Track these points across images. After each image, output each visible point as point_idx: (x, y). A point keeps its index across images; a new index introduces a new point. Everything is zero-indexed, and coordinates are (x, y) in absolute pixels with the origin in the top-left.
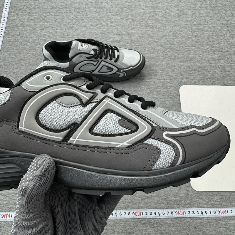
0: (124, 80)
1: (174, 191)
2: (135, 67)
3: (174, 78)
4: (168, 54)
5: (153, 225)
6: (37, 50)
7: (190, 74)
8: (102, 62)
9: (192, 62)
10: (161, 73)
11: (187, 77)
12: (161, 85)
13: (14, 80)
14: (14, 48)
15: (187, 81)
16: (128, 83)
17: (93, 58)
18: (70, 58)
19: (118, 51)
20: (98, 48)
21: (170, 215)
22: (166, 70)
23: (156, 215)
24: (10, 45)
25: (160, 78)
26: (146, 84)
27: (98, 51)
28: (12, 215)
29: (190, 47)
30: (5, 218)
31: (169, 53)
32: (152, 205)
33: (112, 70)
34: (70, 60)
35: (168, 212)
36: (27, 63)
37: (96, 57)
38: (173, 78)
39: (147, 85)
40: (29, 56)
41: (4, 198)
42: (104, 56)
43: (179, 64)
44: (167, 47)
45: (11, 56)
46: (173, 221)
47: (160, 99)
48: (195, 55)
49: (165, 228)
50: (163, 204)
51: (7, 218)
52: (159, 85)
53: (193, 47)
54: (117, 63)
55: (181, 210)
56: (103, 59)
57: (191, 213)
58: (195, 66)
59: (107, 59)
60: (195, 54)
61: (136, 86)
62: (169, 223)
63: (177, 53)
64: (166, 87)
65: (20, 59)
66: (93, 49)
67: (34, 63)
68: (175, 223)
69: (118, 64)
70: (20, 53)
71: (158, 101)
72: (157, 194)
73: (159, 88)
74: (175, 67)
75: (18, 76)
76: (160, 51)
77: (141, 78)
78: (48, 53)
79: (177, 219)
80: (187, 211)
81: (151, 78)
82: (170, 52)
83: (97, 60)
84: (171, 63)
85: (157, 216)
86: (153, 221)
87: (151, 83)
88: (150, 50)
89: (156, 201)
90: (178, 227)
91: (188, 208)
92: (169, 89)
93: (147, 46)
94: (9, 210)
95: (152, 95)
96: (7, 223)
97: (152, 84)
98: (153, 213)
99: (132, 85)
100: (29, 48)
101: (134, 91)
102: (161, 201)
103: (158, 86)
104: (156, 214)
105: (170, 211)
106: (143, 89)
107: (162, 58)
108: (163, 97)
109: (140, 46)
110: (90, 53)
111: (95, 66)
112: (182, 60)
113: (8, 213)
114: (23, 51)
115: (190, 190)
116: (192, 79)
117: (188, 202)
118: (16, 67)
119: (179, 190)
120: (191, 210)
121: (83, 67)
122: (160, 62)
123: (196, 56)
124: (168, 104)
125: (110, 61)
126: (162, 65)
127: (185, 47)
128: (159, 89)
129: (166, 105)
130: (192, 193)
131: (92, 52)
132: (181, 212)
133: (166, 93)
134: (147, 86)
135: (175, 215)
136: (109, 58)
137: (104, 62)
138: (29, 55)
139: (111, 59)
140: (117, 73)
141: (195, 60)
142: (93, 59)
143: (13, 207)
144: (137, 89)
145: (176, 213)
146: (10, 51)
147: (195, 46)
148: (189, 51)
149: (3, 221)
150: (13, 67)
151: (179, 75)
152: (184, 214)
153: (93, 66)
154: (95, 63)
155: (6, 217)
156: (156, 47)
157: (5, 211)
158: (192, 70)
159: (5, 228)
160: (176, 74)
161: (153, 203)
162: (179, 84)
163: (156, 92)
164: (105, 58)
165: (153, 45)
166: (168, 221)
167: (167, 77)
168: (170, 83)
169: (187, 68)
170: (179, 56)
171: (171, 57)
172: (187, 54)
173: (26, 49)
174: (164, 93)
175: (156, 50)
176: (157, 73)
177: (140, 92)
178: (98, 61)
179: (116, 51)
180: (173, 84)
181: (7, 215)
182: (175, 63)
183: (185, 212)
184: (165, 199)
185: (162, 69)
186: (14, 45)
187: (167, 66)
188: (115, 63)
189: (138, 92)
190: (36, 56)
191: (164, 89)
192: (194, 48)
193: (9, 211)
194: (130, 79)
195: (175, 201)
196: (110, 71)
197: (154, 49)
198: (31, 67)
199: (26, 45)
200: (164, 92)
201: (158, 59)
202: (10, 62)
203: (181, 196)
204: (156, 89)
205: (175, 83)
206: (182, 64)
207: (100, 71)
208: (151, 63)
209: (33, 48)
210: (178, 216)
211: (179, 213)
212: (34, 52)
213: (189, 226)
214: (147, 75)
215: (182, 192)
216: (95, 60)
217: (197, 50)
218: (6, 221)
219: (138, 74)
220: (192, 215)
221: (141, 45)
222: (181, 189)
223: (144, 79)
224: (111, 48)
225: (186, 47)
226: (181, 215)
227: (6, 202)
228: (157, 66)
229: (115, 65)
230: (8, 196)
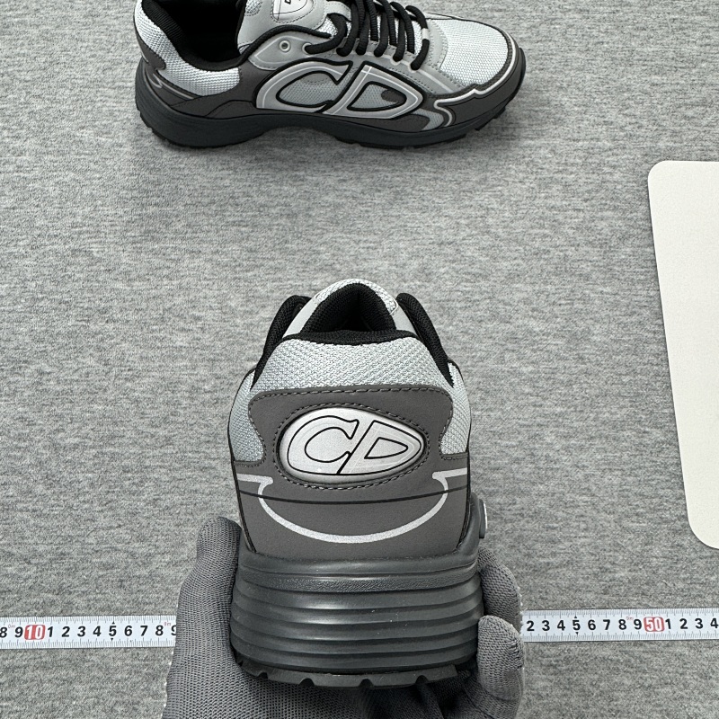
0: (440, 142)
1: (630, 548)
2: (488, 90)
3: (626, 136)
4: (603, 43)
5: (555, 667)
6: (114, 26)
7: (685, 117)
8: (366, 66)
9: (694, 71)
10: (580, 117)
11: (674, 132)
12: (578, 161)
13: (33, 140)
14: (27, 18)
15: (678, 145)
16: (455, 151)
17: (331, 52)
18: (241, 50)
19: (424, 25)
20: (350, 13)
21: (614, 633)
22: (597, 104)
23: (565, 632)
24: (11, 10)
25: (576, 135)
26: (524, 157)
27: (349, 25)
28: (51, 629)
29: (688, 15)
30: (26, 637)
31: (606, 39)
32: (550, 597)
33: (401, 98)
34: (241, 59)
35: (608, 621)
36: (78, 76)
37: (341, 46)
38: (622, 134)
39: (527, 159)
40: (83, 49)
41: (20, 570)
42: (373, 45)
43: (644, 79)
44: (598, 16)
45: (18, 50)
46: (626, 653)
47: (575, 214)
48: (706, 45)
49: (596, 677)
50: (590, 591)
51: (33, 638)
52: (572, 160)
53: (697, 14)
54: (420, 70)
55: (654, 616)
56: (369, 54)
57: (691, 624)
58: (704, 88)
59: (384, 56)
60: (707, 41)
61: (484, 164)
62: (611, 660)
63: (638, 37)
64: (597, 169)
65: (51, 62)
66: (330, 16)
67: (102, 76)
68: (633, 660)
69: (426, 75)
70: (48, 38)
71: (569, 221)
72: (567, 559)
73: (572, 173)
74: (628, 90)
75: (46, 124)
76: (574, 32)
77: (504, 133)
78: (158, 29)
79: (641, 645)
80: (675, 616)
81: (540, 135)
82: (612, 34)
83: (345, 59)
84: (616, 77)
85: (569, 633)
86: (553, 651)
87: (542, 151)
88: (534, 27)
89: (564, 584)
90: (645, 672)
91: (677, 607)
92: (608, 177)
93: (523, 10)
94: (42, 611)
95: (546, 198)
96: (38, 656)
97: (546, 158)
98: (554, 622)
99: (470, 160)
100: (83, 20)
101: (479, 183)
102: (581, 582)
103: (566, 164)
104: (563, 628)
105: (615, 616)
106: (510, 176)
107: (583, 56)
108: (585, 204)
109: (501, 10)
110: (321, 30)
111: (337, 83)
112: (657, 65)
113: (39, 622)
114: (58, 31)
115: (685, 543)
116: (694, 139)
117: (680, 585)
118: (38, 92)
119: (646, 545)
120: (691, 615)
121: (291, 86)
122: (572, 73)
123: (708, 47)
124: (606, 231)
125: (394, 66)
126: (580, 86)
127: (668, 17)
128: (573, 176)
129: (598, 237)
130: (693, 555)
131: (329, 28)
132: (653, 621)
133: (597, 191)
134: (527, 164)
135: (631, 633)
136: (392, 50)
137: (371, 67)
138: (85, 45)
139: (398, 58)
140: (421, 112)
141: (704, 65)
142: (332, 55)
143: (53, 603)
144: (488, 174)
145: (638, 624)
146: (12, 29)
147: (705, 13)
148: (681, 29)
149: (20, 651)
150: (28, 93)
151: (644, 122)
152: (663, 629)
153: (331, 83)
154: (337, 71)
155: (30, 636)
156: (559, 15)
157: (28, 616)
158: (693, 105)
159: (30, 674)
160: (634, 120)
161: (555, 591)
162: (646, 155)
163: (560, 187)
164: (378, 53)
165: (546, 8)
166: (606, 652)
167: (600, 130)
168: (610, 153)
169: (674, 95)
170: (645, 50)
171: (617, 56)
172: (674, 42)
173: (71, 23)
174: (588, 192)
175: (557, 27)
176: (563, 116)
177: (500, 188)
178: (350, 64)
179: (415, 25)
180: (625, 156)
181: (34, 627)
182: (630, 76)
183: (668, 621)
184: (596, 575)
185: (580, 101)
186: (26, 7)
187: (601, 89)
188: (413, 72)
189: (493, 186)
190: (109, 51)
191: (587, 176)
192: (699, 18)
193: (42, 615)
194: (463, 136)
195: (632, 581)
196: (391, 103)
197: (552, 21)
198: (94, 90)
199: (72, 7)
200: (590, 187)
201: (566, 62)
202: (17, 74)
203: (653, 564)
204: (560, 175)
205: (630, 153)
206: (656, 79)
207: (355, 105)
208: (541, 75)
209: (98, 19)
210: (643, 634)
211: (648, 623)
212: (103, 36)
213: (681, 671)
214: (526, 122)
215: (656, 552)
216: (340, 59)
217: (713, 27)
218: (34, 650)
219: (495, 117)
220: (692, 632)
221: (500, 7)
222: (654, 542)
223: (513, 137)
224: (399, 13)
225: (673, 17)
226: (655, 630)
227: (30, 582)
228: (561, 88)
229: (412, 79)
230: (33, 561)
